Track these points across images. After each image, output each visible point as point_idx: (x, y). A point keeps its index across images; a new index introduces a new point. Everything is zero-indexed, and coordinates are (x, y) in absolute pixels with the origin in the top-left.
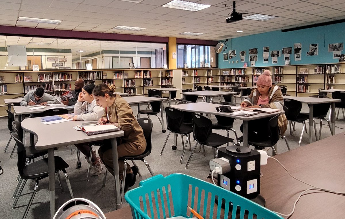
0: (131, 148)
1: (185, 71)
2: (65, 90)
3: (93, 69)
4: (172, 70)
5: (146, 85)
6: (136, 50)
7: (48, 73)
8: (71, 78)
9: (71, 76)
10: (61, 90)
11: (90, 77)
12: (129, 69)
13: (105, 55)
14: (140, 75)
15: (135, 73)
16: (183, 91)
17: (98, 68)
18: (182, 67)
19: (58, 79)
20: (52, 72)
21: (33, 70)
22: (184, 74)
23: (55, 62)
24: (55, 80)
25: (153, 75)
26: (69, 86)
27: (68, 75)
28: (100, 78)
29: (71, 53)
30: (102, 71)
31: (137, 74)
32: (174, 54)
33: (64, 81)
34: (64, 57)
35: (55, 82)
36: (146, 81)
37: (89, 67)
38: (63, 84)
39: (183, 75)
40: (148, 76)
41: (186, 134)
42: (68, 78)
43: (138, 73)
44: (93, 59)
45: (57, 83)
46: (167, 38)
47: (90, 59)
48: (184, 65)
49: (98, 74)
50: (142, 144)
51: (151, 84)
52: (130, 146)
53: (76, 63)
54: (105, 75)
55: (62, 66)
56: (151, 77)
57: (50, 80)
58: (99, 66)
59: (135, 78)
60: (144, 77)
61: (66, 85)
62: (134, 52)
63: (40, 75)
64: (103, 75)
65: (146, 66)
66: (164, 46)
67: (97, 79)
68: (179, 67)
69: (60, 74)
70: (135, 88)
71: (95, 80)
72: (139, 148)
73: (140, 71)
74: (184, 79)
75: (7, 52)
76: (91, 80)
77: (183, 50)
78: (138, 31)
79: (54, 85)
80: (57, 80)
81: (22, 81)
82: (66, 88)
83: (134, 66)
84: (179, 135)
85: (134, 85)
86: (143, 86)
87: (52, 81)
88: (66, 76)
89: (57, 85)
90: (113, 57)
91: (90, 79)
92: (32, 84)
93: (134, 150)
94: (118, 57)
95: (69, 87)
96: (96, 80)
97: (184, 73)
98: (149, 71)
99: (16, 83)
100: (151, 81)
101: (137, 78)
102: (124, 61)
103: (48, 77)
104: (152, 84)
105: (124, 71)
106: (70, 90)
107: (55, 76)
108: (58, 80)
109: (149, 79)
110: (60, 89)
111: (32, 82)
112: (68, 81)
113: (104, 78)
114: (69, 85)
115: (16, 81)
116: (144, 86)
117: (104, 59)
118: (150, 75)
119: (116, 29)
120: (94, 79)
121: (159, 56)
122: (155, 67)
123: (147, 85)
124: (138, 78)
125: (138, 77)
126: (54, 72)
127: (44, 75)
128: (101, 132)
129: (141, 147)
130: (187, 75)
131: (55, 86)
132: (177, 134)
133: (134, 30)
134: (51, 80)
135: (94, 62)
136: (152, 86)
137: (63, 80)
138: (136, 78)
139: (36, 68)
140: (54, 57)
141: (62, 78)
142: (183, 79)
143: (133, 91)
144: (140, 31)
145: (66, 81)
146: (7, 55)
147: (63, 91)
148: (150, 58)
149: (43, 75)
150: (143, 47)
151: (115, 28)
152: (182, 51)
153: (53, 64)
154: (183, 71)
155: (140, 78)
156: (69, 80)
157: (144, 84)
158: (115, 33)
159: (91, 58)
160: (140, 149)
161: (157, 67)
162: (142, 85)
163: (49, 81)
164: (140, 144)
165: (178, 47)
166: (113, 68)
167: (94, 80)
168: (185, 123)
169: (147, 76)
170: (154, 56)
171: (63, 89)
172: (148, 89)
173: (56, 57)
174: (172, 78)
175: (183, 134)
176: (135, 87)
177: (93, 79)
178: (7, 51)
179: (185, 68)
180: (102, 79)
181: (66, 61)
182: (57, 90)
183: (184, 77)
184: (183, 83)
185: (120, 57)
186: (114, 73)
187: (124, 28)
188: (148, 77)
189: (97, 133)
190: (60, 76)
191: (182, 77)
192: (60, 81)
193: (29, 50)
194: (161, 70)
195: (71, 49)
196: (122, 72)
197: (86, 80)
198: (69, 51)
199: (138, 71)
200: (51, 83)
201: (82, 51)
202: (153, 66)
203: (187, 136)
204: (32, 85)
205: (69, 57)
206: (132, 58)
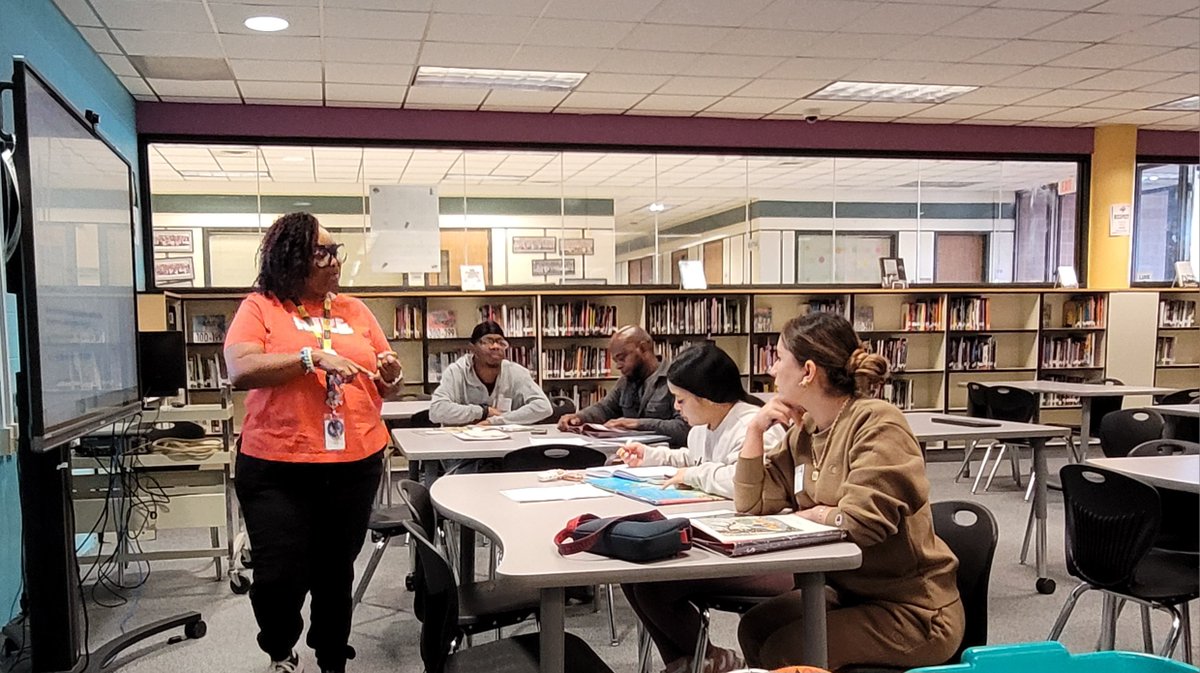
0: (897, 630)
1: (1173, 299)
2: (584, 373)
3: (710, 287)
4: (1100, 296)
5: (960, 367)
6: (919, 197)
7: (520, 301)
8: (614, 324)
9: (611, 314)
10: (567, 374)
11: (697, 319)
12: (879, 286)
13: (763, 222)
14: (929, 318)
15: (908, 306)
16: (1160, 399)
17: (726, 282)
18: (1162, 279)
19: (560, 325)
20: (536, 296)
21: (459, 289)
22: (1170, 317)
23: (541, 257)
24: (545, 330)
25: (1000, 316)
26: (603, 359)
27: (602, 312)
28: (738, 327)
29: (612, 213)
30: (752, 295)
31: (915, 310)
32: (1117, 211)
33: (584, 337)
34: (581, 236)
35: (546, 338)
36: (962, 345)
37: (693, 278)
38: (580, 350)
39: (1164, 320)
40: (974, 322)
41: (1167, 604)
42: (599, 324)
43: (923, 306)
44: (705, 244)
45: (553, 346)
46: (1087, 133)
47: (695, 242)
48: (1171, 271)
49: (732, 308)
50: (948, 620)
51: (986, 363)
52: (891, 618)
53: (630, 262)
54: (764, 316)
55: (573, 272)
56: (988, 328)
57: (527, 330)
58: (734, 275)
59: (907, 329)
60: (954, 327)
61: (592, 353)
62: (907, 211)
63: (487, 307)
64: (755, 312)
65: (961, 275)
66: (1065, 173)
67: (726, 331)
68: (1138, 280)
69: (567, 305)
70: (905, 377)
71: (717, 334)
72: (932, 632)
73: (932, 299)
74: (1170, 340)
75: (368, 217)
76: (701, 334)
77: (1171, 195)
78: (931, 101)
79: (543, 351)
80: (553, 331)
81: (417, 334)
82: (591, 366)
83: (902, 275)
84: (1128, 602)
85: (900, 366)
86: (944, 369)
87: (534, 335)
88: (593, 314)
89: (551, 354)
90: (799, 233)
91: (696, 332)
92: (455, 347)
93: (908, 639)
94: (829, 233)
95: (603, 365)
96: (722, 334)
97: (1171, 309)
98: (978, 298)
99: (397, 339)
100: (985, 348)
101: (914, 332)
102: (855, 250)
103: (517, 317)
104: (993, 360)
105: (852, 295)
106: (606, 374)
107: (547, 312)
108: (560, 333)
109: (976, 338)
110: (566, 370)
111: (455, 336)
112: (599, 335)
113: (760, 326)
114: (603, 354)
115: (396, 333)
116: (949, 370)
117: (756, 244)
118: (983, 317)
119: (825, 98)
120: (714, 331)
121: (1036, 225)
122: (1008, 280)
123: (967, 364)
124: (922, 329)
125: (921, 324)
126: (542, 296)
127: (504, 308)
128: (779, 544)
129: (946, 633)
130: (1187, 321)
131: (543, 358)
132: (1119, 597)
133: (913, 101)
134: (530, 330)
135: (712, 254)
136: (993, 370)
137: (577, 333)
138: (909, 332)
139: (472, 282)
140: (541, 233)
141: (573, 324)
142: (1164, 340)
143: (895, 389)
144: (943, 101)
145: (591, 335)
146: (368, 229)
147: (578, 377)
148: (984, 237)
149: (500, 308)
150: (951, 185)
151: (821, 93)
152: (1165, 197)
153: (535, 263)
154: (1163, 298)
155: (929, 332)
156: (602, 330)
157: (950, 358)
158: (819, 118)
159: (699, 239)
160: (938, 640)
161: (1022, 280)
162: (941, 366)
163: (520, 335)
164: (939, 619)
165: (1143, 178)
166: (800, 282)
167: (712, 335)
168: (1165, 551)
169: (965, 321)
170: (1008, 224)
171: (577, 372)
172: (970, 385)
173: (549, 233)
174: (1100, 333)
175: (1149, 600)
176: (902, 372)
177: (709, 331)
178: (367, 212)
179: (1177, 285)
180: (748, 330)
181: (586, 249)
182: (551, 372)
183: (1168, 328)
184: (1164, 360)
185: (839, 233)
186: (805, 306)
187: (863, 95)
188: (969, 326)
189: (766, 547)
190: (567, 317)
191: (1159, 329)
192: (566, 337)
193: (449, 204)
194: (1042, 294)
195: (612, 200)
196: (842, 303)
197: (678, 332)
198: (604, 207)
199: (922, 299)
200: (529, 341)
201: (661, 208)
202: (1000, 272)
203: (1173, 610)
204: (453, 348)
205: (604, 234)
206: (893, 237)
